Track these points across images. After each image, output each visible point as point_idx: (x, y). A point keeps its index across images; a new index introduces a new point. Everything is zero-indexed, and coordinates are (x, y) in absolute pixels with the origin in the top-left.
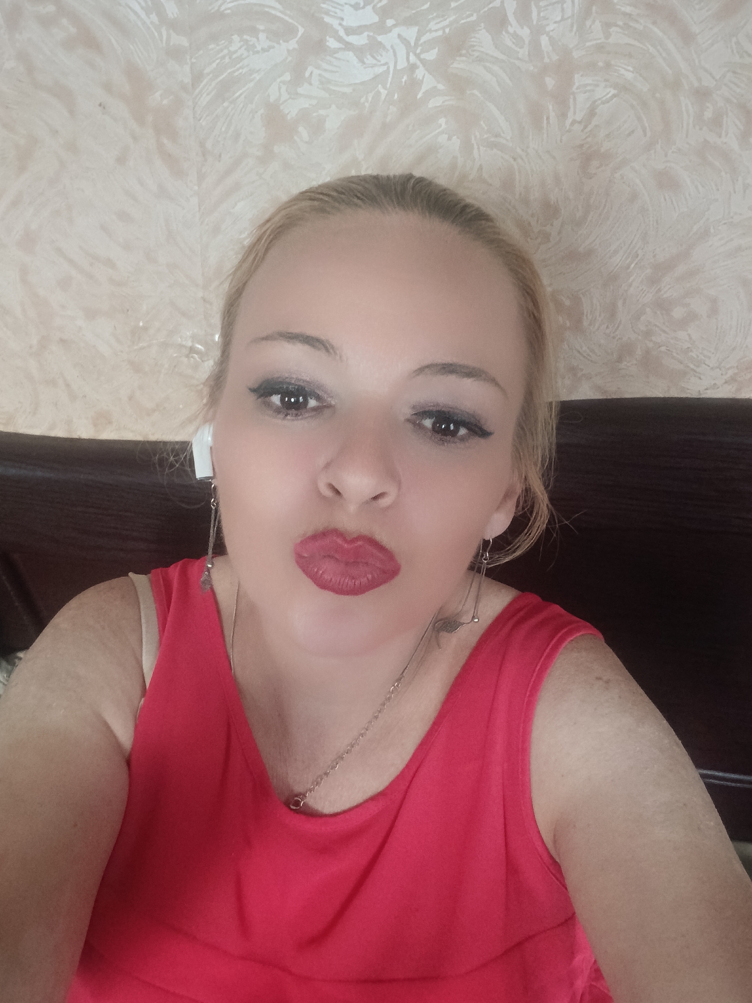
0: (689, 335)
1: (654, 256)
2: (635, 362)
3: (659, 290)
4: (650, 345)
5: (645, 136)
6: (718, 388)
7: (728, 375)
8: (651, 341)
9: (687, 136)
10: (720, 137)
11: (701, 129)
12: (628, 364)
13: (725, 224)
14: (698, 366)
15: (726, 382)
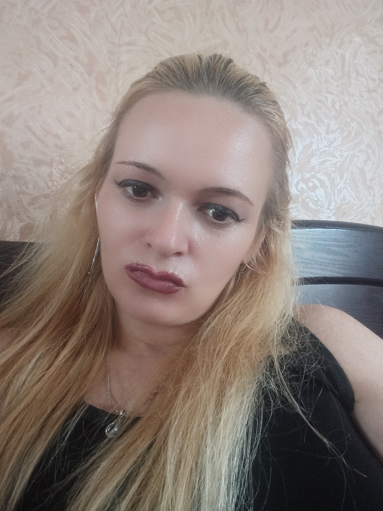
0: (316, 194)
1: (298, 161)
2: (300, 204)
3: (302, 175)
4: (304, 197)
5: (288, 116)
6: (331, 218)
7: (333, 212)
8: (304, 195)
9: (301, 118)
10: (310, 121)
11: (304, 117)
12: (298, 205)
13: (318, 151)
14: (322, 208)
15: (333, 216)
